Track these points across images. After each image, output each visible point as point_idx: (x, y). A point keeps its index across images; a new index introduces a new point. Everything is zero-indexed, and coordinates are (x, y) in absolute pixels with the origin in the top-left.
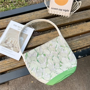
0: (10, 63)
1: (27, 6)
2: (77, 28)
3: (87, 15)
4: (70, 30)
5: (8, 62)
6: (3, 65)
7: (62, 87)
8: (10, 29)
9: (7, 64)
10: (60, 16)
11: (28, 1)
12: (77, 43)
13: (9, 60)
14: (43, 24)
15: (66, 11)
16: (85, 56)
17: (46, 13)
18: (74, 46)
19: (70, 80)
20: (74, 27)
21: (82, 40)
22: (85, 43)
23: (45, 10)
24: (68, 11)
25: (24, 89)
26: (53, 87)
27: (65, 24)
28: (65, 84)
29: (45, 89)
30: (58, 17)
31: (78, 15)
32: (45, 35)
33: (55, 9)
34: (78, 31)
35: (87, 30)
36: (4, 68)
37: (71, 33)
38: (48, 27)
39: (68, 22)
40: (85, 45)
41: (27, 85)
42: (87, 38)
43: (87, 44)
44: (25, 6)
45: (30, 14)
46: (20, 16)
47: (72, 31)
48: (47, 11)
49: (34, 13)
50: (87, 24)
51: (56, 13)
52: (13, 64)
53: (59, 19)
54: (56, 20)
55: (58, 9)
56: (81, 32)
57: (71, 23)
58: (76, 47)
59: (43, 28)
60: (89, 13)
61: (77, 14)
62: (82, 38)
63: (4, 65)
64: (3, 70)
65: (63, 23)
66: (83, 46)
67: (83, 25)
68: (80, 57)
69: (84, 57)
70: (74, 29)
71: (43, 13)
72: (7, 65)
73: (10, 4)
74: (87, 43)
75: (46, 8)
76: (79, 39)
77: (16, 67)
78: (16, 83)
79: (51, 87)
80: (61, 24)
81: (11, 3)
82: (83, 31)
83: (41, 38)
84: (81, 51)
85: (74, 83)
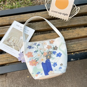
0: (7, 58)
1: (31, 5)
2: (73, 32)
3: (85, 20)
4: (67, 33)
5: (6, 56)
7: (55, 86)
9: (5, 58)
10: (59, 19)
11: (33, 1)
12: (71, 46)
14: (42, 25)
15: (65, 15)
17: (46, 15)
19: (64, 80)
20: (71, 31)
21: (76, 44)
22: (79, 47)
23: (45, 12)
24: (67, 15)
25: (20, 82)
27: (63, 27)
28: (58, 82)
29: (39, 85)
30: (57, 20)
31: (76, 20)
32: (42, 35)
33: (55, 12)
34: (74, 35)
35: (83, 35)
36: (1, 62)
37: (67, 36)
38: (46, 28)
39: (66, 25)
40: (79, 49)
41: (23, 79)
43: (81, 48)
44: (29, 5)
45: (31, 14)
46: (22, 15)
47: (69, 34)
48: (47, 13)
49: (35, 13)
50: (84, 30)
52: (10, 59)
53: (57, 22)
54: (55, 22)
55: (58, 13)
56: (76, 36)
57: (68, 26)
59: (41, 29)
61: (76, 19)
62: (77, 42)
63: (2, 58)
67: (80, 30)
69: (76, 60)
70: (71, 33)
71: (43, 14)
73: (16, 2)
74: (81, 47)
75: (46, 10)
76: (74, 43)
78: (13, 76)
79: (45, 84)
80: (59, 27)
82: (79, 36)
83: (38, 38)
84: (74, 55)
85: (67, 83)
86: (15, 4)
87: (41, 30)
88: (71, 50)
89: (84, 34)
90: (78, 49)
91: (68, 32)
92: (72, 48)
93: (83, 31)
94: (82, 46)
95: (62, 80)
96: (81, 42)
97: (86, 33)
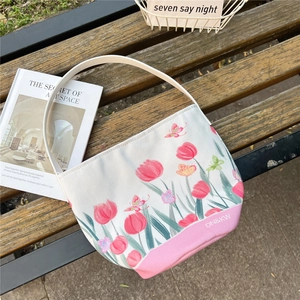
0: (40, 216)
1: (68, 7)
2: (250, 66)
3: (279, 16)
4: (230, 76)
5: (34, 211)
6: (17, 224)
7: (221, 267)
8: (21, 98)
9: (31, 220)
10: (189, 30)
12: (257, 117)
13: (35, 204)
15: (206, 10)
16: (289, 159)
17: (136, 27)
18: (248, 128)
19: (246, 239)
20: (239, 63)
21: (272, 106)
22: (285, 115)
23: (133, 16)
24: (213, 9)
25: (99, 287)
26: (191, 268)
27: (208, 57)
28: (228, 253)
29: (166, 277)
30: (182, 36)
31: (248, 20)
32: (145, 104)
33: (170, 8)
34: (256, 76)
35: (288, 69)
36: (22, 236)
37: (231, 87)
39: (218, 47)
40: (284, 122)
41: (105, 273)
42: (290, 97)
43: (292, 115)
44: (61, 9)
45: (84, 38)
46: (50, 49)
47: (237, 77)
48: (142, 19)
49: (97, 31)
50: (285, 49)
51: (172, 24)
52: (50, 218)
53: (184, 44)
54: (176, 47)
55: (179, 9)
56: (265, 78)
57: (227, 50)
58: (256, 132)
59: (135, 81)
60: (285, 7)
61: (246, 16)
62: (271, 98)
63: (21, 223)
64: (22, 242)
65: (200, 55)
66: (279, 126)
67: (271, 54)
68: (271, 163)
69: (285, 161)
70: (243, 71)
71: (127, 28)
72: (32, 223)
73: (8, 9)
74: (291, 113)
75: (135, 9)
76: (264, 104)
77: (60, 225)
78: (70, 273)
79: (186, 270)
80: (195, 59)
81: (12, 4)
82: (274, 75)
83: (132, 118)
84: (273, 144)
85: (259, 246)
86: (7, 16)
87: (135, 86)
88: (260, 129)
89: (288, 66)
90: (282, 120)
91: (232, 72)
92: (262, 122)
93: (284, 55)
94: (291, 109)
95: (241, 242)
96: (285, 95)
97: (295, 58)
